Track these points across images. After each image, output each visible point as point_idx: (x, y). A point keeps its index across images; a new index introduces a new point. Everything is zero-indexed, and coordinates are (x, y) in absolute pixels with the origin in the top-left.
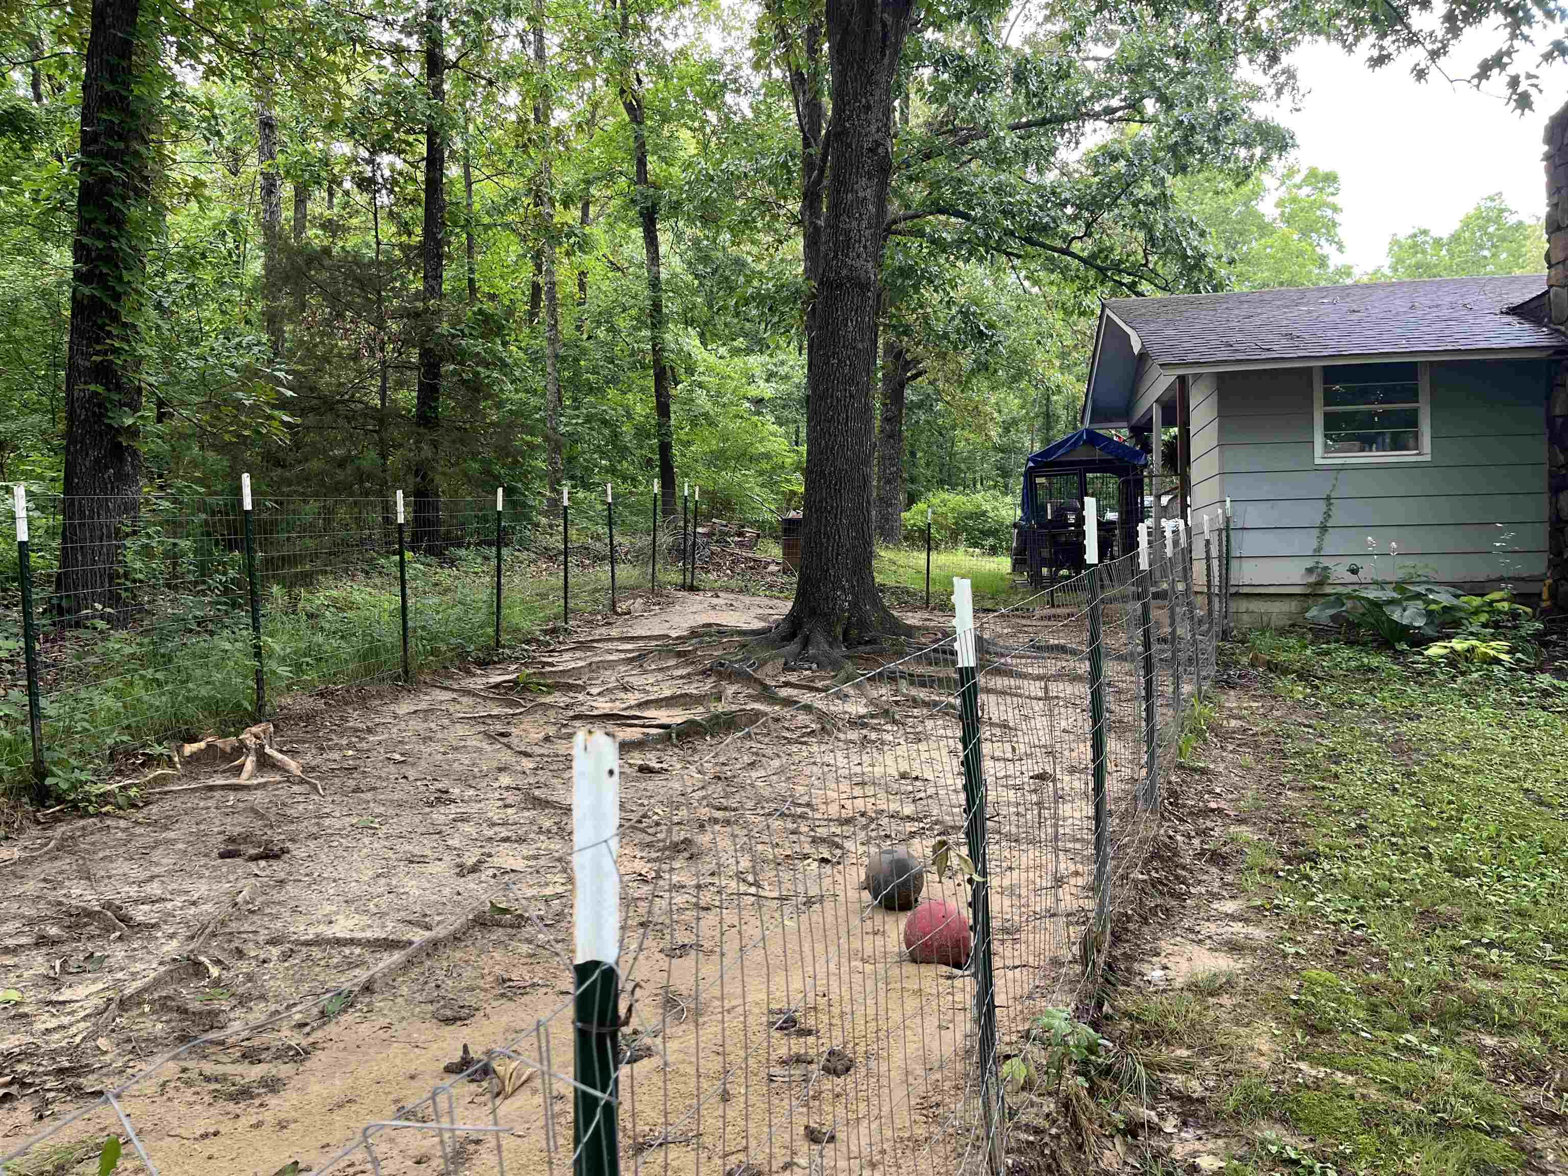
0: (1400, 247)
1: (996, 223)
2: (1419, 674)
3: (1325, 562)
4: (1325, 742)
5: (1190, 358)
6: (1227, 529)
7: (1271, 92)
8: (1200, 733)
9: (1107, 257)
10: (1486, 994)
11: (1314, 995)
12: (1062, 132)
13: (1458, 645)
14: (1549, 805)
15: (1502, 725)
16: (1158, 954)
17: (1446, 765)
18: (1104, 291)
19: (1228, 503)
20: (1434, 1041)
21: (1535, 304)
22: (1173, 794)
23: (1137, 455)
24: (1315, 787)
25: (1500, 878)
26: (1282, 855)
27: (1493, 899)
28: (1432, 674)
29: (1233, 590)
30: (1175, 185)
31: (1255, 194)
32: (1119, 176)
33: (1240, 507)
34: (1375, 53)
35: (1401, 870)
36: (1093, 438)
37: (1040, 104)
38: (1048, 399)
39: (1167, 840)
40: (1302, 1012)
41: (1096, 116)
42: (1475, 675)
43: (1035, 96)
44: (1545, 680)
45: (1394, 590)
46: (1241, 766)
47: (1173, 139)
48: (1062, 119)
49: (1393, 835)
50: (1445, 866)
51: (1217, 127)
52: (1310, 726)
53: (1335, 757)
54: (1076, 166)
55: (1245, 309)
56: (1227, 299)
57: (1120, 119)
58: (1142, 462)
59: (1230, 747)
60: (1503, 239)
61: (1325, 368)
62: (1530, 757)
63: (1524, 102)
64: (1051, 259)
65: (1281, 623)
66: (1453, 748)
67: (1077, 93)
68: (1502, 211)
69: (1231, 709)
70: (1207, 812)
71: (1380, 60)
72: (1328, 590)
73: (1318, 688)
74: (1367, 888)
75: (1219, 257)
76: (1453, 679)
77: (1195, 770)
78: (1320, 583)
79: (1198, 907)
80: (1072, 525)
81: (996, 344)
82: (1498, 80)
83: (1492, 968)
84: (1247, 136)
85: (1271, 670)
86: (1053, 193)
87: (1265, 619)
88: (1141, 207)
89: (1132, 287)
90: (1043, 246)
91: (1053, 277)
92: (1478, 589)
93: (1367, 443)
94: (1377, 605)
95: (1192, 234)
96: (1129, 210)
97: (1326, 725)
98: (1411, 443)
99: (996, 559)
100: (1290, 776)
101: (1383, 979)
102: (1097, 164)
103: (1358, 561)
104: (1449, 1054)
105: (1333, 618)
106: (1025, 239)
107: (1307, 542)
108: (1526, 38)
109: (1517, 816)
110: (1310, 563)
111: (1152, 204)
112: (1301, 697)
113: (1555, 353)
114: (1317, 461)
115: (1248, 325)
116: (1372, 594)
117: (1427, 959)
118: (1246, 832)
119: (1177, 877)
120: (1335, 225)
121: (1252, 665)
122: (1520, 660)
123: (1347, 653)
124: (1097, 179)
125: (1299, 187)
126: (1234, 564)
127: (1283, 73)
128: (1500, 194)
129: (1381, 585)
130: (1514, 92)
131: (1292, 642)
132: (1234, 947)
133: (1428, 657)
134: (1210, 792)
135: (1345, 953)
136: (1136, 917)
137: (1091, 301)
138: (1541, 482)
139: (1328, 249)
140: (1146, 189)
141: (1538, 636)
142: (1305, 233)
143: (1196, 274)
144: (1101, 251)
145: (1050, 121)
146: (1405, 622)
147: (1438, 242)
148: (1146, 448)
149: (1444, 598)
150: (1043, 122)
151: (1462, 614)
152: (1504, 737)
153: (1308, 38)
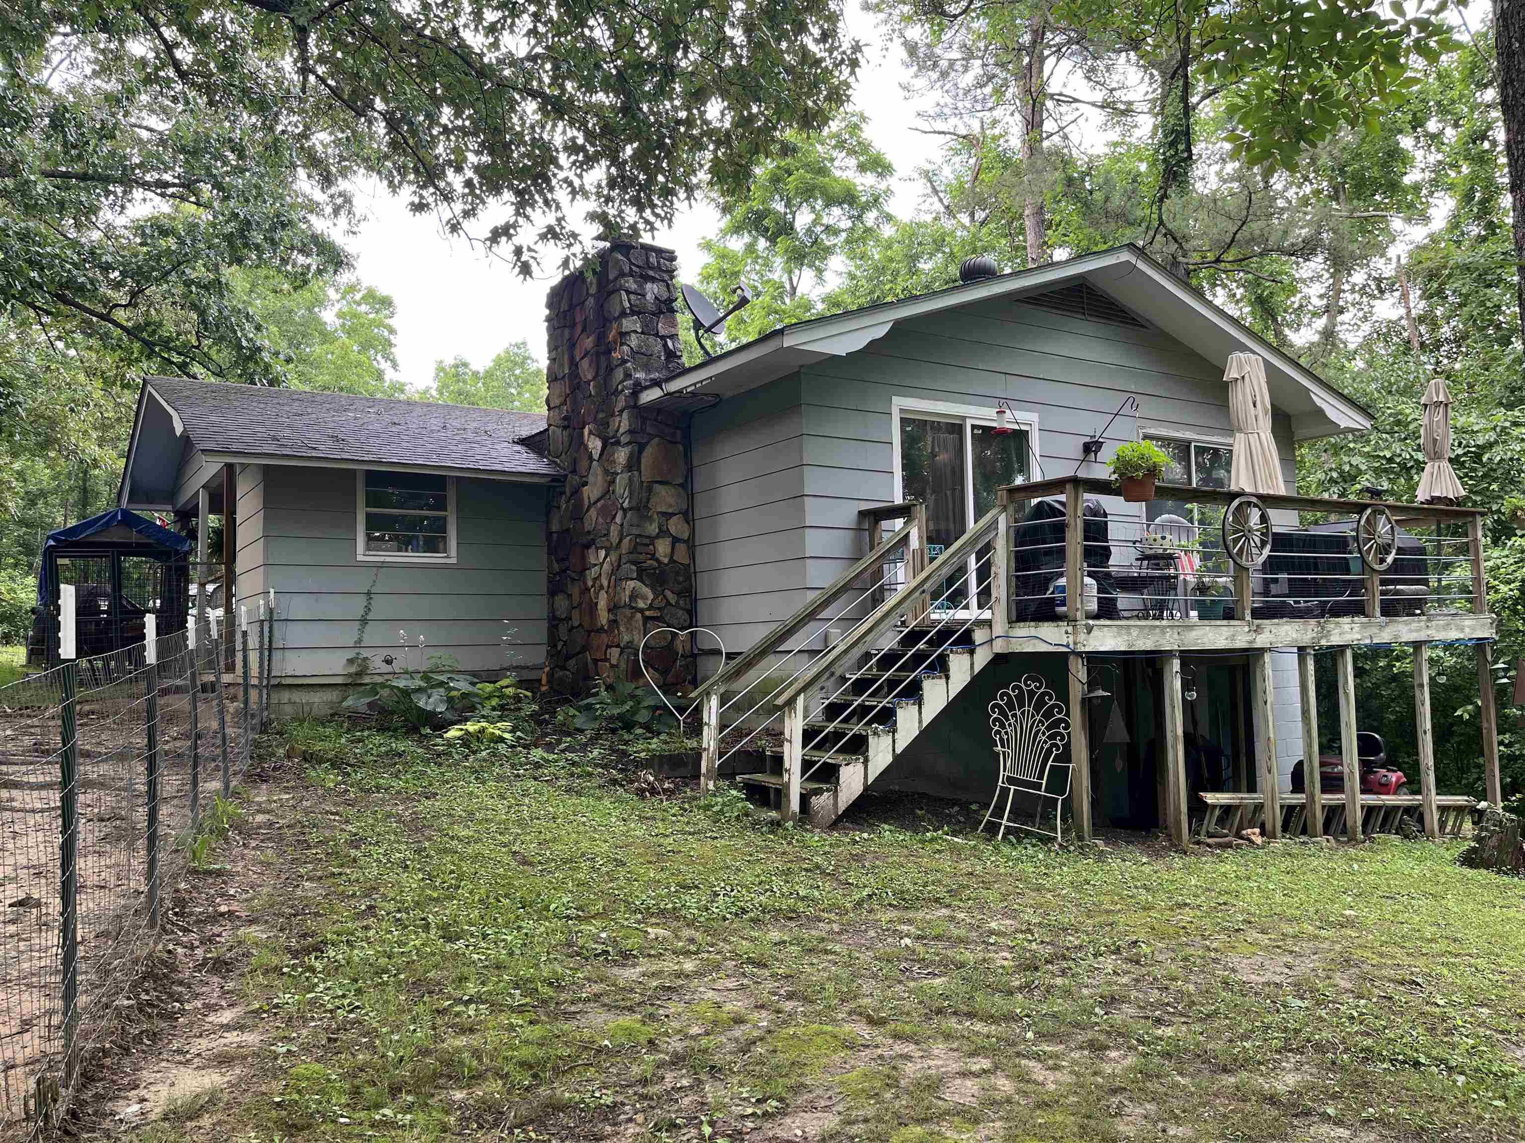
0: (446, 374)
1: (20, 272)
2: (439, 755)
3: (365, 653)
4: (350, 827)
5: (235, 447)
6: (271, 620)
7: (328, 210)
8: (222, 833)
9: (154, 332)
10: (458, 1050)
11: (299, 1092)
12: (108, 193)
13: (471, 727)
14: (531, 864)
15: (502, 797)
16: (136, 1087)
17: (452, 838)
18: (153, 366)
19: (272, 595)
20: (409, 1109)
21: (537, 439)
22: (180, 902)
23: (183, 540)
24: (333, 875)
25: (485, 936)
26: (288, 949)
27: (476, 956)
28: (450, 754)
29: (274, 682)
30: (231, 274)
31: (320, 302)
32: (168, 251)
33: (284, 598)
34: (417, 200)
35: (400, 944)
36: (129, 520)
37: (80, 157)
38: (85, 473)
39: (165, 956)
40: (284, 1113)
41: (146, 186)
42: (484, 753)
43: (74, 147)
44: (537, 754)
45: (422, 679)
46: (261, 862)
47: (229, 228)
48: (106, 180)
49: (399, 911)
50: (440, 933)
51: (273, 229)
52: (336, 814)
53: (356, 842)
54: (124, 232)
55: (296, 407)
56: (278, 394)
57: (173, 196)
58: (186, 548)
59: (253, 844)
60: (526, 382)
61: (368, 471)
62: (520, 823)
63: (526, 270)
64: (90, 323)
65: (322, 713)
66: (461, 821)
67: (125, 157)
68: (526, 358)
69: (259, 804)
70: (217, 917)
71: (419, 207)
72: (367, 680)
73: (349, 775)
74: (367, 968)
75: (277, 354)
76: (466, 757)
77: (209, 873)
78: (359, 674)
79: (191, 1024)
80: (104, 612)
81: (13, 404)
82: (505, 247)
83: (468, 1024)
84: (304, 245)
85: (305, 760)
86: (92, 253)
87: (307, 709)
88: (194, 289)
89: (183, 367)
90: (77, 306)
91: (91, 341)
92: (492, 676)
93: (404, 544)
94: (406, 693)
95: (247, 326)
96: (179, 290)
97: (353, 811)
98: (441, 546)
99: (10, 649)
100: (310, 867)
101: (368, 1057)
102: (144, 234)
103: (393, 653)
104: (421, 1118)
105: (370, 705)
106: (57, 296)
107: (347, 635)
108: (527, 218)
109: (504, 877)
110: (351, 654)
111: (205, 287)
112: (332, 785)
113: (553, 480)
114: (360, 558)
115: (298, 423)
116: (402, 684)
117: (412, 1028)
118: (255, 932)
119: (171, 995)
120: (391, 345)
121: (289, 757)
122: (520, 738)
123: (378, 739)
124: (145, 249)
125: (359, 304)
126: (277, 656)
127: (340, 195)
128: (524, 344)
129: (411, 674)
130: (519, 259)
131: (328, 731)
132: (223, 1060)
133: (448, 740)
134: (222, 895)
135: (336, 1040)
136: (116, 1050)
137: (133, 374)
138: (542, 585)
139: (385, 365)
140: (199, 271)
141: (533, 715)
142: (365, 346)
143: (251, 365)
144: (148, 324)
145: (92, 178)
146: (429, 708)
147: (476, 374)
148: (193, 535)
149: (462, 685)
150: (84, 177)
151: (476, 700)
152: (502, 805)
153: (362, 171)
